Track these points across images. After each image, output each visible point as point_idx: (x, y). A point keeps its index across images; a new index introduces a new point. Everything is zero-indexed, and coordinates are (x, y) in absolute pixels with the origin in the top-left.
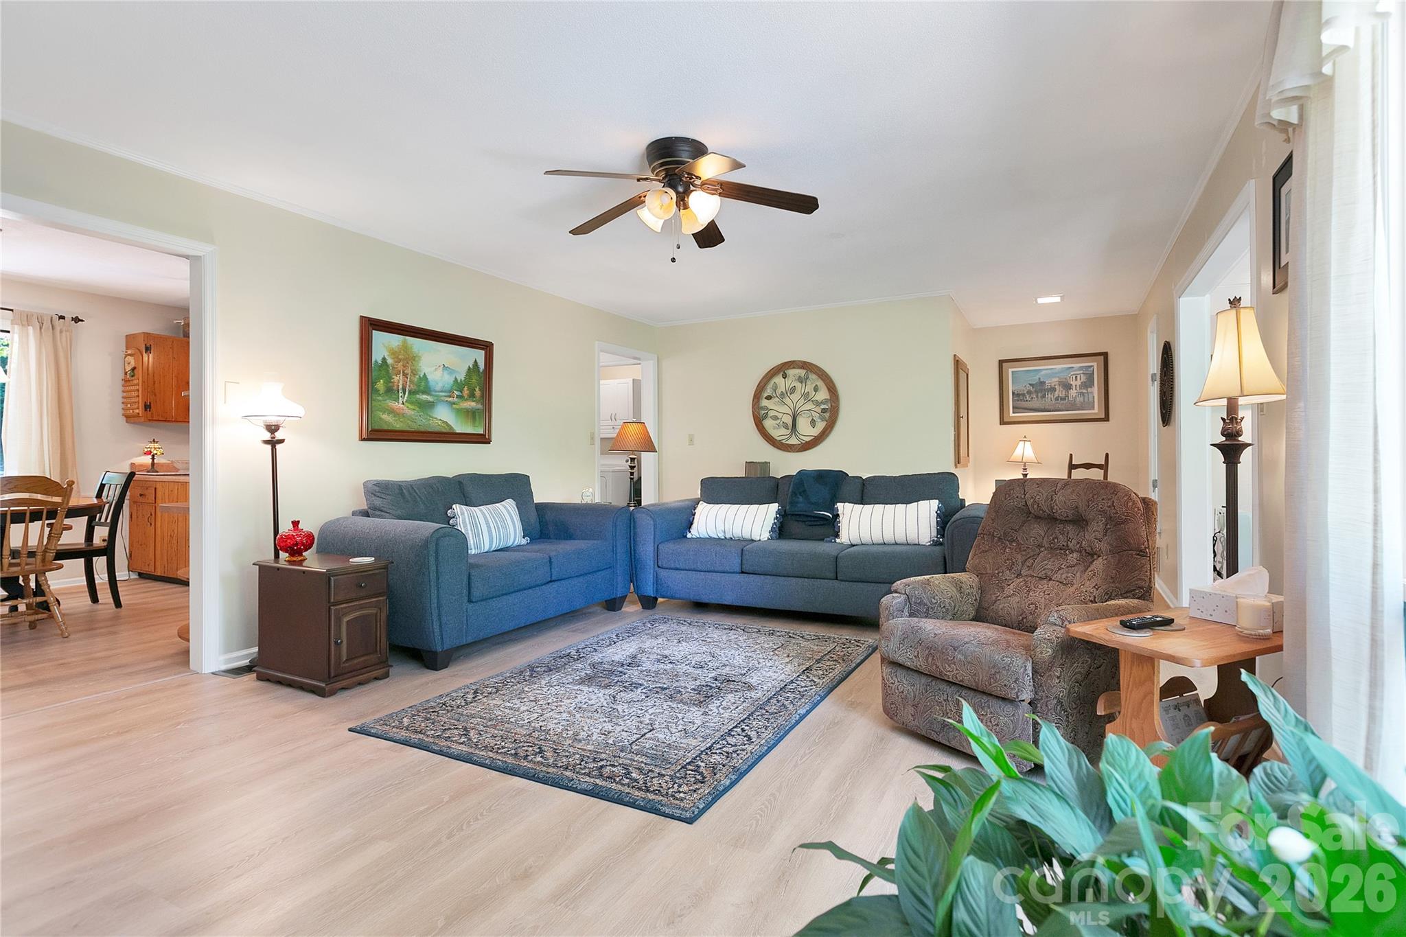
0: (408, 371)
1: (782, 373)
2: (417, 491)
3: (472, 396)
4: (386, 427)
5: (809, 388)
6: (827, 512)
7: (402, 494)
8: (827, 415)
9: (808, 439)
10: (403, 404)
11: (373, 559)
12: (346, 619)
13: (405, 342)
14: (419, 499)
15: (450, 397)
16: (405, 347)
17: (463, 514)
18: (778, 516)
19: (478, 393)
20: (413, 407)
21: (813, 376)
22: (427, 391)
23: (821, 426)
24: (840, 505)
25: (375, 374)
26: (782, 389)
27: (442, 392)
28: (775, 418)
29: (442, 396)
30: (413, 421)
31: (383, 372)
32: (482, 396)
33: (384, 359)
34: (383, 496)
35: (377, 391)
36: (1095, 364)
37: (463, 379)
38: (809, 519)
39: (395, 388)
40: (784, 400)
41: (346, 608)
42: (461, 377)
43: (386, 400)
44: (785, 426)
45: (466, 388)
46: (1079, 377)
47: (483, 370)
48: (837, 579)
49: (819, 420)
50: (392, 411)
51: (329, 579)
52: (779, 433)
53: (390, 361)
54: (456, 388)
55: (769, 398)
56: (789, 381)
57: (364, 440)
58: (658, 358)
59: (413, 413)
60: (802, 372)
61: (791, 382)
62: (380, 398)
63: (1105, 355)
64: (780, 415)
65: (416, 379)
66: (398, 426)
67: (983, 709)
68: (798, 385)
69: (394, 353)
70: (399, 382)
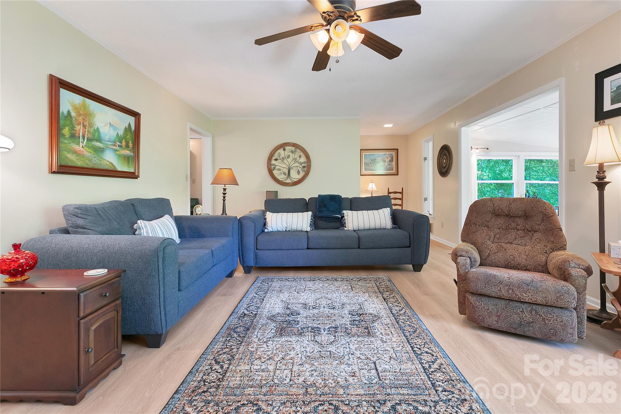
0: (86, 124)
1: (283, 148)
2: (108, 212)
3: (127, 146)
4: (70, 164)
5: (297, 156)
6: (339, 215)
7: (99, 214)
8: (305, 169)
9: (296, 180)
10: (83, 147)
11: (107, 270)
12: (93, 328)
13: (84, 102)
14: (111, 218)
15: (114, 145)
16: (84, 105)
17: (146, 227)
18: (312, 218)
19: (131, 145)
20: (90, 150)
21: (298, 150)
22: (99, 140)
23: (302, 174)
24: (345, 212)
25: (62, 122)
26: (282, 155)
27: (109, 141)
28: (279, 170)
29: (109, 145)
30: (90, 161)
31: (68, 122)
32: (133, 148)
33: (69, 112)
34: (85, 217)
35: (64, 135)
36: (394, 153)
37: (122, 135)
38: (329, 219)
39: (77, 135)
40: (284, 161)
41: (92, 319)
42: (121, 133)
43: (70, 143)
44: (285, 174)
45: (124, 141)
46: (388, 158)
47: (134, 131)
48: (359, 248)
49: (301, 171)
50: (75, 152)
51: (79, 295)
52: (281, 177)
53: (73, 114)
54: (118, 140)
55: (276, 160)
56: (286, 152)
57: (54, 172)
58: (213, 136)
59: (90, 154)
60: (293, 149)
61: (287, 153)
62: (66, 141)
63: (397, 150)
64: (282, 169)
65: (92, 130)
66: (79, 163)
67: (550, 314)
68: (291, 154)
69: (76, 108)
70: (80, 131)
